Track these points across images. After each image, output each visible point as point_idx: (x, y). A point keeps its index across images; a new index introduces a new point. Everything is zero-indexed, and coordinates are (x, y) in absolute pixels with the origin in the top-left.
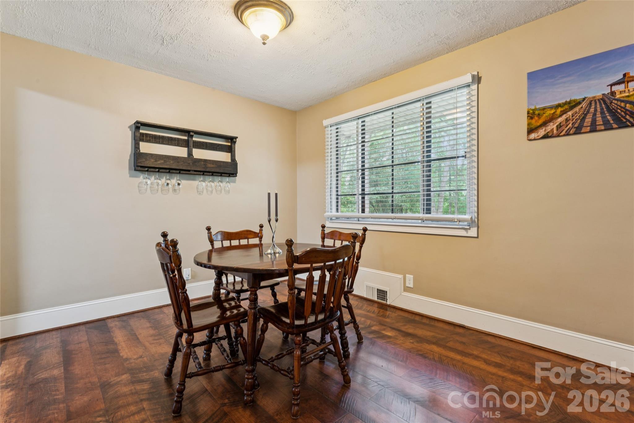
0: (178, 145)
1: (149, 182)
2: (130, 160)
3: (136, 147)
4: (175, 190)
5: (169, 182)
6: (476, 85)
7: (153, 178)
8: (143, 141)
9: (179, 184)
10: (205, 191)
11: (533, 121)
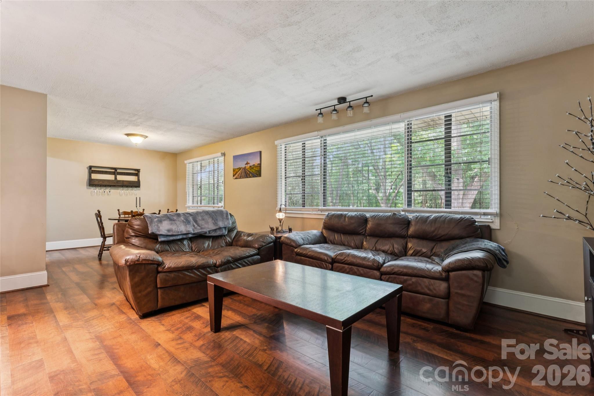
0: (110, 174)
1: (95, 191)
2: (87, 182)
3: (90, 176)
4: (108, 194)
5: (105, 191)
6: (224, 157)
7: (98, 189)
8: (93, 173)
9: (110, 192)
10: (123, 195)
11: (234, 172)
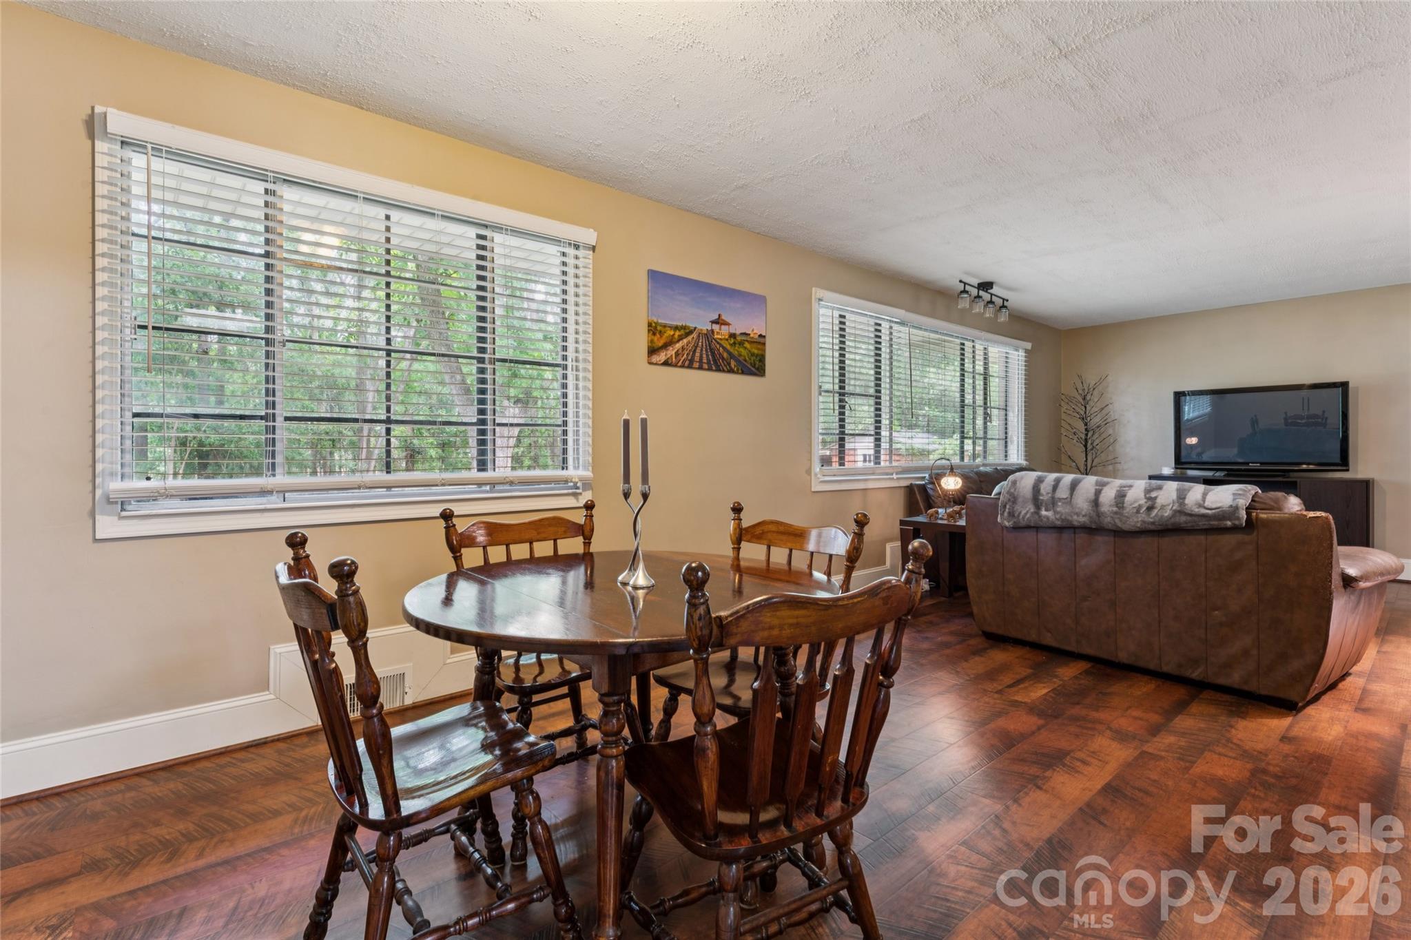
11: (655, 339)
